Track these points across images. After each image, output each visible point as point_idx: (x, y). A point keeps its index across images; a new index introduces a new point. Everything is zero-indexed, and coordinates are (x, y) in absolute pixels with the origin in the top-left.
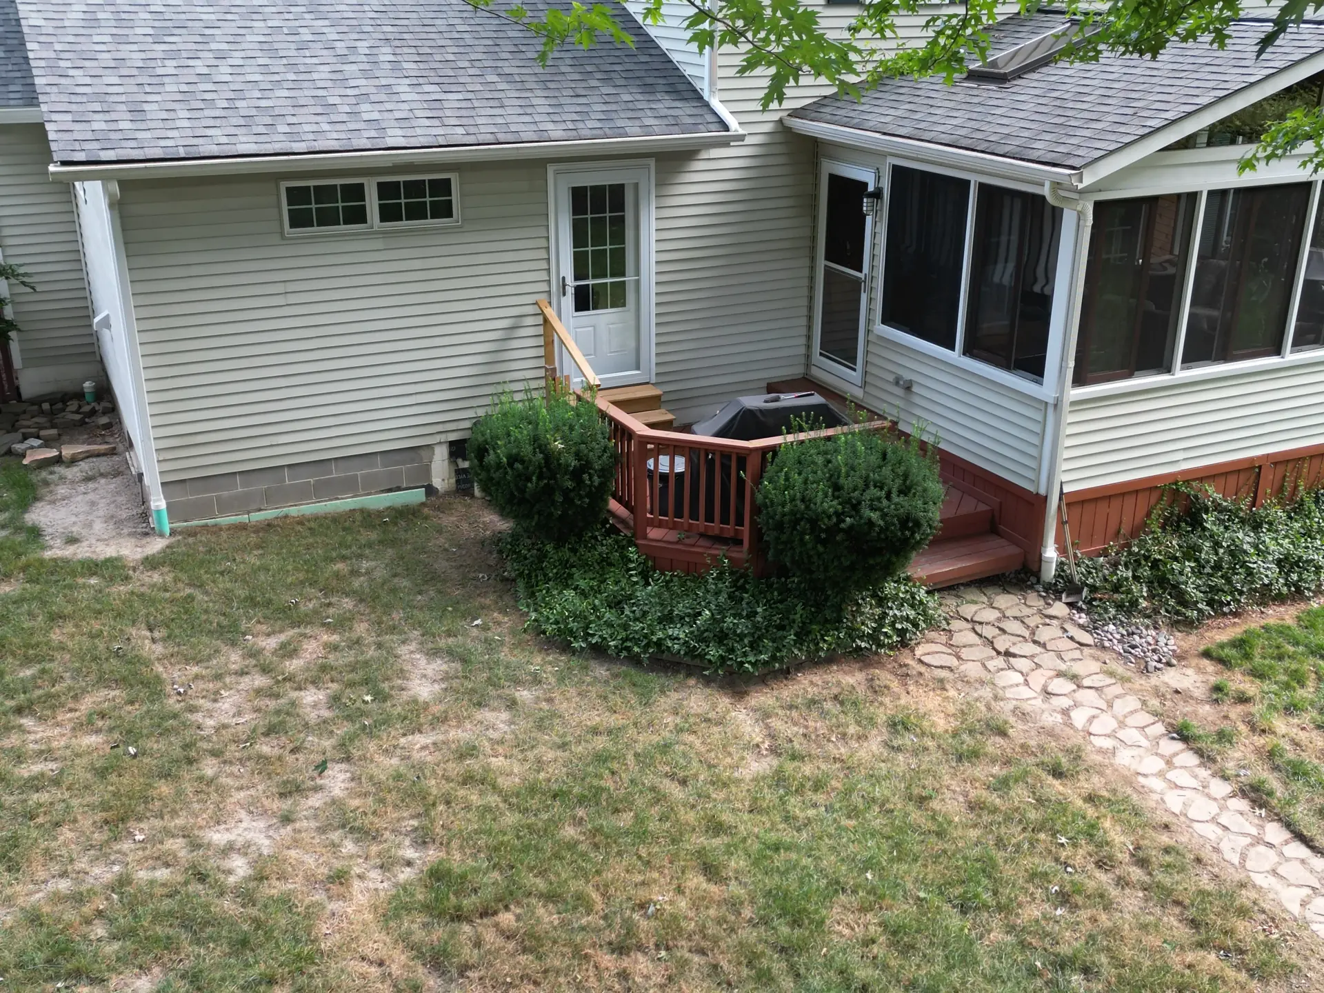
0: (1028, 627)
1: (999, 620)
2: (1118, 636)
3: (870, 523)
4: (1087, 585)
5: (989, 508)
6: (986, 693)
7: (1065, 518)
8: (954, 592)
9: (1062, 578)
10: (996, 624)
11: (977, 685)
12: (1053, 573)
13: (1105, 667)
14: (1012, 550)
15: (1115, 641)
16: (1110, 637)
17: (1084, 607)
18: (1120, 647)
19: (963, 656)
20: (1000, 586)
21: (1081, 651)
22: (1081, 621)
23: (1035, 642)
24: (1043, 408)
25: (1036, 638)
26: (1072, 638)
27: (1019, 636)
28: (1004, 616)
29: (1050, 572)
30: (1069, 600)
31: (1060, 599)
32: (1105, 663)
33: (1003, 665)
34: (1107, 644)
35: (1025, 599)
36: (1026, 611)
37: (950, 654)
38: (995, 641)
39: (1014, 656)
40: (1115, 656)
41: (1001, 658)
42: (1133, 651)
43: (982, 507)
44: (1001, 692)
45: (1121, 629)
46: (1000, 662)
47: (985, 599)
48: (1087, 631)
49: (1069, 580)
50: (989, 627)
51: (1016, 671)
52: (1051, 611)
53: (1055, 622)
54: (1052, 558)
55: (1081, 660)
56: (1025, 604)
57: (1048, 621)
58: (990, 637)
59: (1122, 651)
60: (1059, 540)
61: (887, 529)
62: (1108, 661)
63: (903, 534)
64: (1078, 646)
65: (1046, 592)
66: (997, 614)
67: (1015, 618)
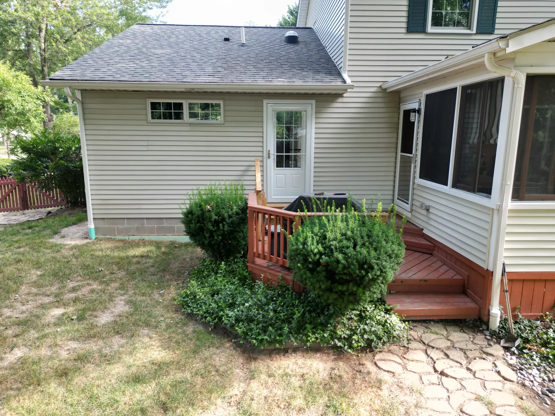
0: (467, 358)
1: (448, 348)
2: (540, 380)
3: (338, 261)
4: (522, 337)
5: (461, 278)
6: (411, 400)
7: (506, 288)
8: (426, 325)
9: (505, 329)
10: (444, 350)
11: (408, 392)
12: (498, 324)
13: (520, 402)
14: (471, 305)
15: (536, 384)
16: (532, 379)
17: (516, 352)
18: (540, 389)
19: (409, 368)
20: (460, 327)
21: (504, 384)
22: (511, 362)
23: (468, 369)
24: (491, 213)
25: (470, 367)
26: (499, 373)
27: (457, 362)
28: (453, 347)
29: (495, 323)
30: (506, 345)
31: (499, 343)
32: (522, 399)
33: (436, 381)
34: (527, 383)
35: (474, 338)
36: (471, 346)
37: (400, 364)
38: (437, 362)
39: (447, 376)
40: (533, 395)
41: (436, 375)
42: (550, 395)
43: (458, 277)
44: (423, 401)
45: (543, 375)
46: (434, 378)
47: (445, 333)
48: (513, 370)
49: (508, 332)
50: (437, 352)
51: (444, 387)
52: (489, 350)
53: (490, 358)
54: (497, 314)
55: (500, 391)
56: (472, 342)
57: (484, 356)
58: (435, 359)
59: (540, 393)
60: (502, 302)
61: (349, 267)
62: (524, 398)
63: (360, 272)
64: (501, 379)
65: (492, 337)
66: (449, 344)
67: (461, 349)
